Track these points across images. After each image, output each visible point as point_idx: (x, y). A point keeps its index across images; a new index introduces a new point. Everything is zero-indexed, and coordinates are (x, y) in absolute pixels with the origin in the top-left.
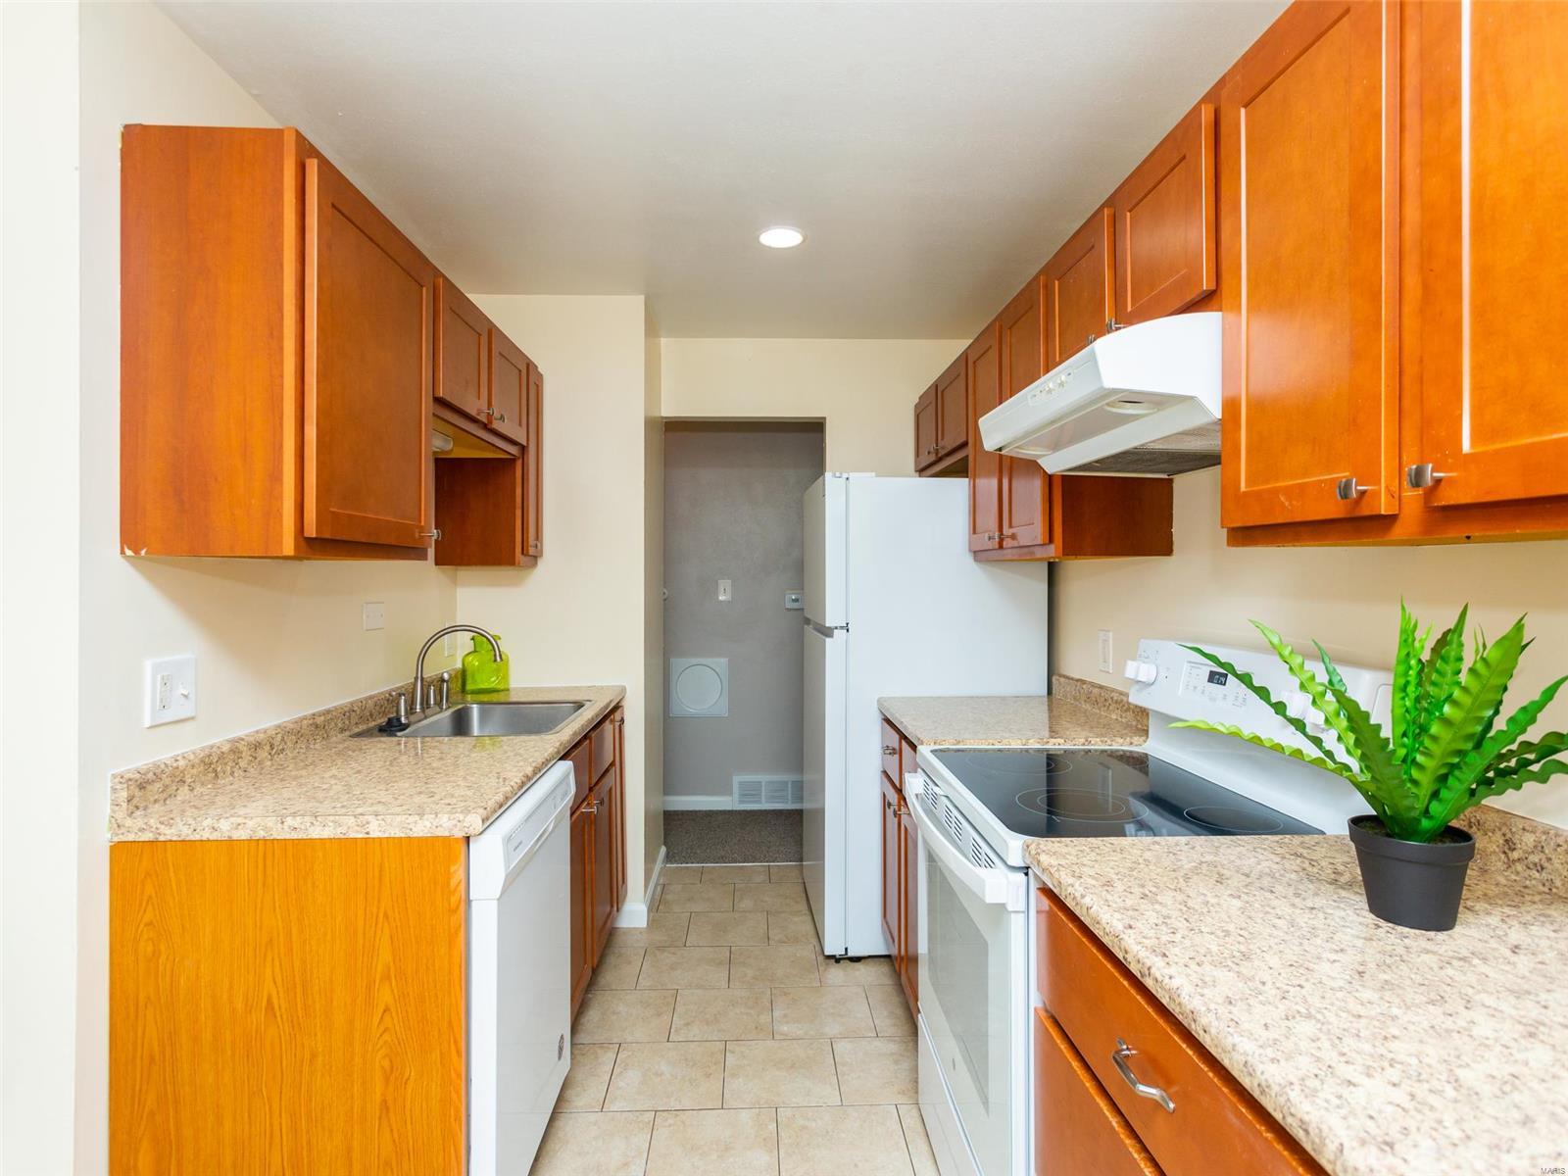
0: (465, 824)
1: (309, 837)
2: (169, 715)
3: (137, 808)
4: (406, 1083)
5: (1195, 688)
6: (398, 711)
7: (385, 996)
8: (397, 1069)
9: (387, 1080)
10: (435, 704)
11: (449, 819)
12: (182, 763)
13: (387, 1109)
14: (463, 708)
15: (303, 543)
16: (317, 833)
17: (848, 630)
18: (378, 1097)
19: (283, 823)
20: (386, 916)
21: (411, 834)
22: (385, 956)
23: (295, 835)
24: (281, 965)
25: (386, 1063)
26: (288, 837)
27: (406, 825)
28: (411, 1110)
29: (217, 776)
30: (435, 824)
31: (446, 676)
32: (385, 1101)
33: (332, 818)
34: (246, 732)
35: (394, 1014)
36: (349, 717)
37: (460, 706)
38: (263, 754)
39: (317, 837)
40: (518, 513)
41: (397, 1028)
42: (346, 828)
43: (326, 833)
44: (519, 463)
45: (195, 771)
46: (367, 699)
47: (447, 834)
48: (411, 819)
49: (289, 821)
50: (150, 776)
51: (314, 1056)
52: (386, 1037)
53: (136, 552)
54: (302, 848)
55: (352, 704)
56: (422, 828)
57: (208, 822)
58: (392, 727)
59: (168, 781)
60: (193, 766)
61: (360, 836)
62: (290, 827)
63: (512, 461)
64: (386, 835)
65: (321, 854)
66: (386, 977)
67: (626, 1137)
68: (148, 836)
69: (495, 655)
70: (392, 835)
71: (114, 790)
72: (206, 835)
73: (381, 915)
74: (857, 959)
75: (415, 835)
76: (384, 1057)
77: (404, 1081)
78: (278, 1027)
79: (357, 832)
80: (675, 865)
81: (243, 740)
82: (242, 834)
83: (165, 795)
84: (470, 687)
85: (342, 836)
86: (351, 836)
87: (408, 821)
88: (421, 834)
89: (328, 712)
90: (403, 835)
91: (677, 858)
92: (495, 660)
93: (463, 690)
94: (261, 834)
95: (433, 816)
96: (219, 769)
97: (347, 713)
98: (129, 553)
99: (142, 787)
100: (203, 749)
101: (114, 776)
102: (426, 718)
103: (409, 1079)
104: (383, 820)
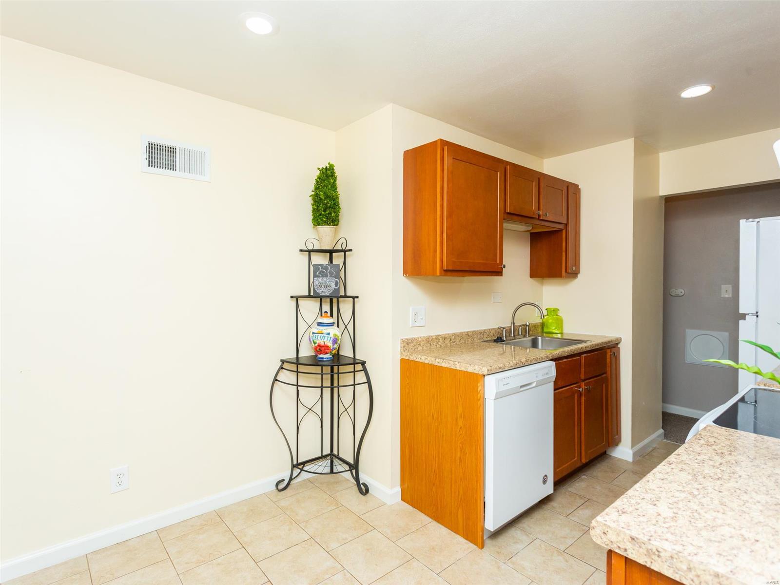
0: (483, 370)
2: (417, 324)
3: (406, 350)
6: (503, 335)
7: (461, 423)
8: (464, 449)
9: (461, 451)
10: (521, 334)
11: (478, 368)
12: (420, 339)
13: (461, 461)
14: (535, 338)
15: (443, 272)
16: (443, 365)
17: (757, 316)
18: (459, 456)
21: (467, 370)
22: (460, 409)
23: (438, 364)
24: (435, 405)
25: (461, 446)
28: (467, 464)
29: (431, 345)
31: (528, 324)
32: (460, 458)
33: (447, 361)
34: (443, 333)
35: (463, 430)
36: (483, 335)
37: (534, 337)
38: (447, 341)
40: (564, 254)
42: (451, 365)
43: (446, 365)
44: (564, 231)
45: (424, 342)
46: (492, 329)
47: (477, 373)
48: (468, 366)
49: (437, 360)
50: (410, 341)
51: (443, 436)
52: (461, 437)
53: (406, 275)
54: (440, 369)
55: (485, 330)
56: (470, 369)
57: (419, 356)
58: (499, 340)
59: (415, 344)
60: (423, 341)
63: (561, 230)
66: (461, 417)
67: (571, 530)
68: (407, 358)
69: (541, 316)
71: (401, 343)
72: (419, 360)
73: (460, 396)
75: (469, 371)
76: (460, 443)
77: (465, 453)
78: (435, 424)
80: (669, 441)
81: (440, 335)
82: (427, 362)
83: (414, 348)
84: (545, 330)
86: (452, 368)
87: (466, 366)
89: (474, 331)
90: (465, 370)
91: (672, 438)
92: (541, 318)
93: (543, 332)
94: (431, 363)
95: (474, 366)
96: (432, 343)
97: (482, 333)
98: (405, 275)
99: (408, 344)
100: (427, 336)
101: (401, 339)
102: (515, 339)
103: (467, 453)
104: (460, 364)
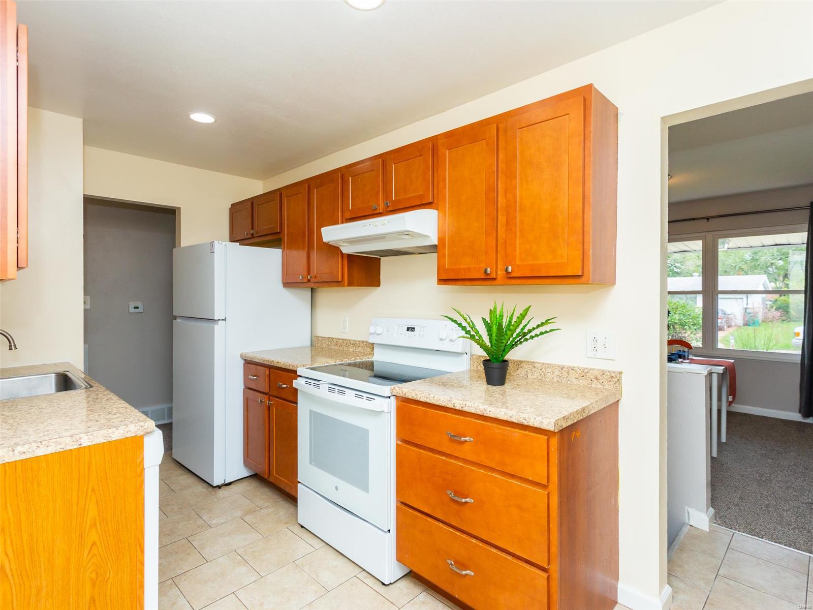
0: (145, 427)
1: (35, 456)
4: (107, 582)
5: (401, 334)
7: (93, 537)
8: (101, 575)
9: (94, 584)
11: (135, 426)
13: (94, 601)
16: (41, 451)
17: (225, 321)
18: (88, 597)
19: (13, 451)
20: (93, 490)
21: (110, 439)
22: (92, 512)
23: (24, 457)
24: (12, 542)
25: (94, 576)
26: (18, 459)
27: (107, 435)
28: (110, 596)
30: (126, 431)
32: (92, 597)
33: (54, 440)
35: (98, 545)
39: (42, 454)
41: (101, 553)
42: (64, 445)
43: (49, 451)
47: (134, 435)
48: (110, 431)
49: (19, 449)
52: (94, 560)
56: (117, 435)
61: (75, 447)
62: (19, 453)
64: (94, 443)
65: (44, 465)
66: (94, 525)
70: (98, 442)
73: (90, 490)
74: (230, 484)
75: (113, 439)
76: (92, 572)
77: (106, 580)
78: (10, 583)
79: (73, 445)
85: (61, 450)
86: (69, 449)
87: (108, 432)
88: (117, 438)
90: (105, 441)
95: (125, 426)
103: (109, 578)
104: (91, 435)
